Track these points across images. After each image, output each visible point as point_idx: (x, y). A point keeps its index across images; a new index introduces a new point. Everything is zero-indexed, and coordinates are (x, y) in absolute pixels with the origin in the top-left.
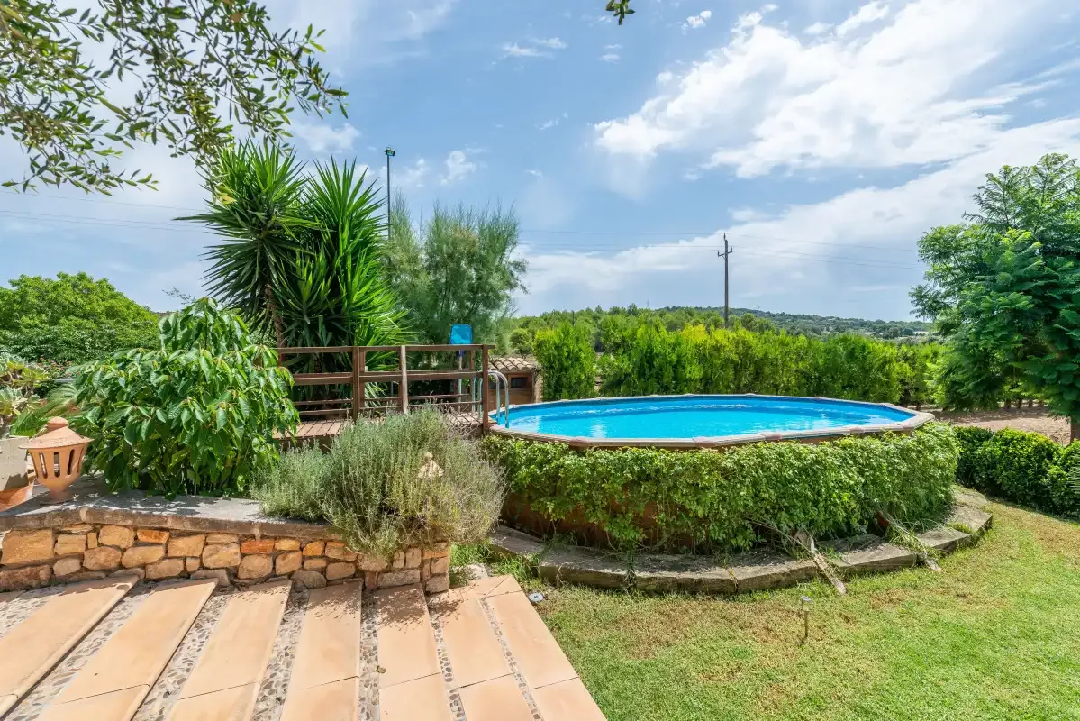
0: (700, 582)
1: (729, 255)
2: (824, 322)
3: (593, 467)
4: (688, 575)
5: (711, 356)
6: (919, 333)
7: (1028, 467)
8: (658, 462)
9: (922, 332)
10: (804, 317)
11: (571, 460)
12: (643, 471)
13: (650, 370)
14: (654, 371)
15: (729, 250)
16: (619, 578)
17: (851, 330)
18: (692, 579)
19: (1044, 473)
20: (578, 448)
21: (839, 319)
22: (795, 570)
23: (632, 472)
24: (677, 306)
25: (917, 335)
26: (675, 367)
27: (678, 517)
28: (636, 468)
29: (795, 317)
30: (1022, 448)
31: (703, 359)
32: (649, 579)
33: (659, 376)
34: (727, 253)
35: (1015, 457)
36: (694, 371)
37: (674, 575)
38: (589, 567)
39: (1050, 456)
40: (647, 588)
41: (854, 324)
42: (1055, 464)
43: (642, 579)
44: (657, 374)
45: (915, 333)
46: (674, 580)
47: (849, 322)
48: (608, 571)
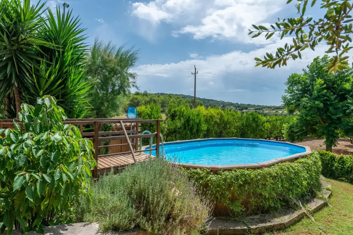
0: (274, 226)
1: (196, 74)
2: (219, 103)
3: (225, 180)
4: (268, 224)
5: (209, 120)
6: (249, 108)
7: (329, 164)
8: (252, 176)
9: (251, 108)
10: (212, 100)
11: (213, 177)
12: (246, 180)
13: (188, 127)
14: (190, 127)
15: (196, 72)
16: (244, 230)
17: (228, 106)
18: (271, 226)
19: (333, 165)
20: (215, 171)
21: (223, 102)
22: (299, 215)
23: (242, 180)
24: (163, 93)
25: (249, 109)
26: (197, 125)
27: (259, 198)
28: (243, 179)
29: (209, 100)
30: (326, 157)
31: (207, 121)
32: (256, 228)
33: (191, 130)
34: (195, 73)
35: (324, 160)
36: (204, 127)
37: (264, 225)
38: (230, 227)
39: (334, 160)
40: (255, 232)
41: (229, 104)
42: (336, 162)
43: (253, 229)
44: (191, 128)
45: (248, 108)
46: (265, 227)
47: (227, 103)
48: (239, 228)
